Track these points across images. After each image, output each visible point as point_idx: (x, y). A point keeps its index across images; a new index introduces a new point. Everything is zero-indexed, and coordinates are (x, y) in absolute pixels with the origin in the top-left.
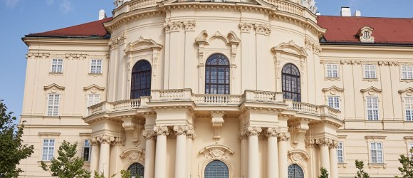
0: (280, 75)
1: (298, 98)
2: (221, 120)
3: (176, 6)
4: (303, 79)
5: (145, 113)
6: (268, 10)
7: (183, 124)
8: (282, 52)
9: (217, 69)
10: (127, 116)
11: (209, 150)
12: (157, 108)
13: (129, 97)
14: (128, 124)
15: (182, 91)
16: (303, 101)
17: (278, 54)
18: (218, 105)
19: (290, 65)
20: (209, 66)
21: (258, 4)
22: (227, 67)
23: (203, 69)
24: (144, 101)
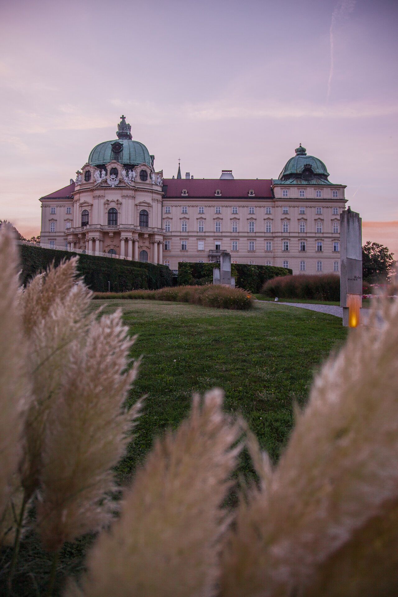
0: (139, 215)
1: (147, 226)
2: (112, 235)
3: (97, 189)
4: (150, 216)
5: (86, 232)
6: (134, 189)
7: (98, 237)
8: (140, 205)
9: (113, 215)
10: (79, 233)
11: (109, 246)
12: (89, 231)
13: (81, 226)
14: (80, 236)
15: (97, 225)
16: (149, 226)
17: (138, 207)
18: (112, 229)
19: (144, 211)
20: (109, 213)
21: (129, 187)
22: (116, 213)
23: (107, 215)
24: (85, 228)
